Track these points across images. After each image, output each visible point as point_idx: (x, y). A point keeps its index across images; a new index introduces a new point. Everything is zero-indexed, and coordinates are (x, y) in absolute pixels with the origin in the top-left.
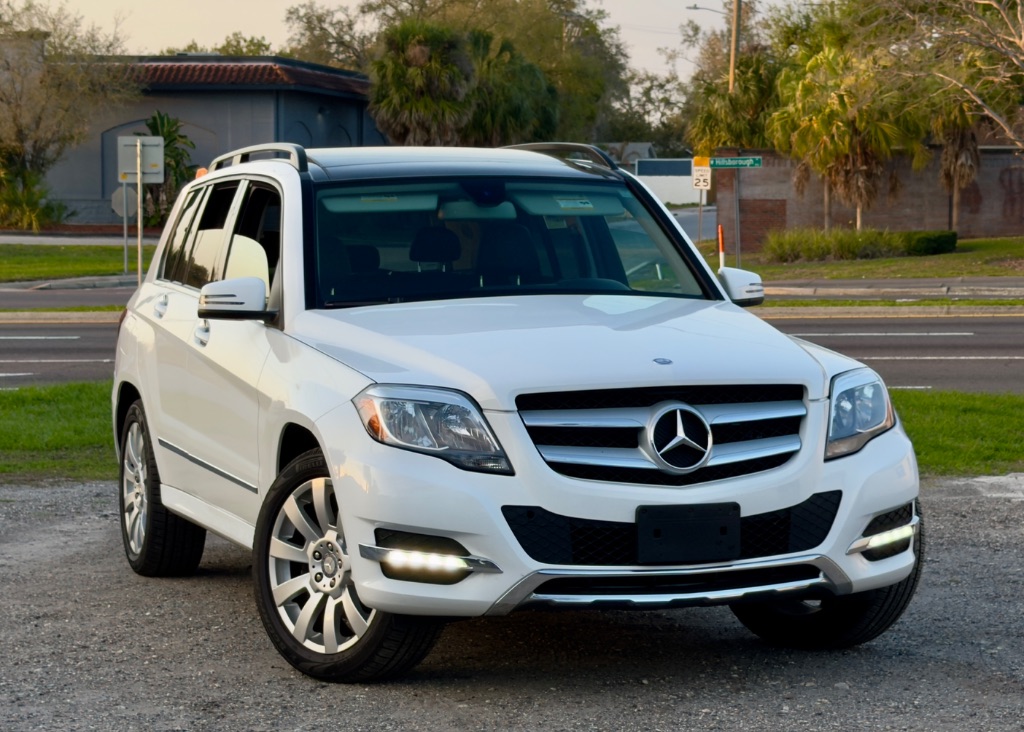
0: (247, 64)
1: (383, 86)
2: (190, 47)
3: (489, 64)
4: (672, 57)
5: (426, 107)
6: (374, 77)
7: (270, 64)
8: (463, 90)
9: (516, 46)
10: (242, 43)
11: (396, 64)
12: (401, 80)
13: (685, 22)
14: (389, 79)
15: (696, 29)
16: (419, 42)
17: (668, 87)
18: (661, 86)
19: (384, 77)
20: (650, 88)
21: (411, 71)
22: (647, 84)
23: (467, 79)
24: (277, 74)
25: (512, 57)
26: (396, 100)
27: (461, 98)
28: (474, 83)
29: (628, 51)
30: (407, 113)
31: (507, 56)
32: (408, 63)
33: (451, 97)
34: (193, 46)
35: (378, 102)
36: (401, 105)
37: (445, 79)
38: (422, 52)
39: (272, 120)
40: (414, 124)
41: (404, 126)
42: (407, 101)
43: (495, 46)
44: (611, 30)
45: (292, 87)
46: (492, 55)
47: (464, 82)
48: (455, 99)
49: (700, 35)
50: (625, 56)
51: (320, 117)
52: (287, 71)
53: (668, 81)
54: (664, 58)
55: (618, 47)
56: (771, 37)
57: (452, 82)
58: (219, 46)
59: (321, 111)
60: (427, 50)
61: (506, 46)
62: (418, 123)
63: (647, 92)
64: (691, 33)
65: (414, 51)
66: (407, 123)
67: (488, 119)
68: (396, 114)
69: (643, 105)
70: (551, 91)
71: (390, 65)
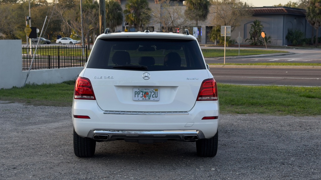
0: (277, 8)
1: (309, 13)
2: (279, 5)
5: (319, 17)
6: (307, 11)
7: (282, 8)
10: (291, 3)
11: (312, 8)
12: (313, 11)
14: (311, 11)
16: (318, 2)
19: (309, 10)
21: (316, 9)
24: (284, 11)
26: (312, 16)
30: (315, 19)
32: (315, 7)
34: (280, 4)
35: (308, 16)
36: (313, 17)
38: (319, 5)
39: (282, 21)
40: (316, 21)
41: (314, 22)
42: (315, 16)
45: (287, 13)
51: (295, 20)
52: (286, 10)
58: (286, 4)
59: (295, 19)
60: (320, 4)
65: (317, 4)
66: (315, 21)
68: (312, 19)
71: (311, 8)
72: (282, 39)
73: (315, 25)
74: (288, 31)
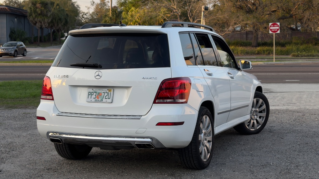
1: (31, 13)
3: (54, 9)
4: (89, 8)
5: (41, 17)
6: (29, 11)
7: (5, 7)
8: (49, 14)
9: (60, 5)
12: (35, 12)
13: (92, 1)
14: (33, 11)
15: (94, 2)
16: (39, 3)
17: (87, 14)
18: (85, 14)
19: (31, 11)
20: (83, 15)
21: (37, 9)
22: (83, 14)
23: (50, 12)
24: (6, 9)
25: (59, 7)
26: (34, 16)
27: (49, 16)
28: (51, 13)
29: (80, 7)
30: (36, 19)
31: (58, 7)
32: (37, 8)
33: (46, 16)
35: (30, 16)
37: (45, 11)
38: (40, 5)
39: (6, 20)
40: (38, 21)
41: (36, 21)
42: (37, 16)
43: (55, 5)
44: (75, 2)
45: (10, 12)
46: (55, 7)
47: (49, 12)
48: (47, 16)
49: (95, 4)
50: (79, 8)
52: (9, 9)
53: (87, 13)
54: (87, 8)
55: (78, 6)
56: (118, 5)
57: (47, 12)
59: (16, 18)
60: (41, 5)
61: (58, 5)
62: (39, 21)
63: (82, 16)
64: (93, 3)
65: (38, 5)
67: (54, 20)
68: (34, 19)
69: (82, 18)
70: (67, 15)
71: (33, 8)
72: (6, 37)
73: (37, 24)
74: (11, 29)
